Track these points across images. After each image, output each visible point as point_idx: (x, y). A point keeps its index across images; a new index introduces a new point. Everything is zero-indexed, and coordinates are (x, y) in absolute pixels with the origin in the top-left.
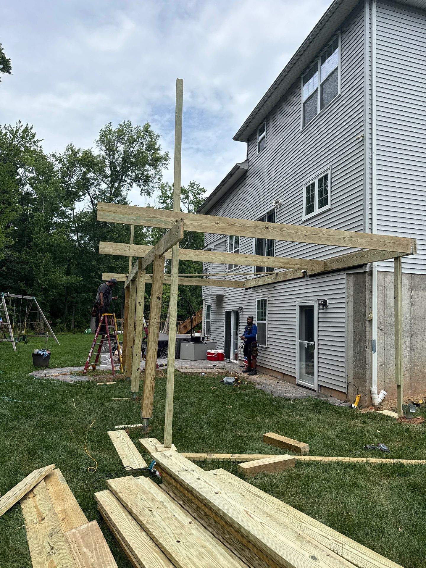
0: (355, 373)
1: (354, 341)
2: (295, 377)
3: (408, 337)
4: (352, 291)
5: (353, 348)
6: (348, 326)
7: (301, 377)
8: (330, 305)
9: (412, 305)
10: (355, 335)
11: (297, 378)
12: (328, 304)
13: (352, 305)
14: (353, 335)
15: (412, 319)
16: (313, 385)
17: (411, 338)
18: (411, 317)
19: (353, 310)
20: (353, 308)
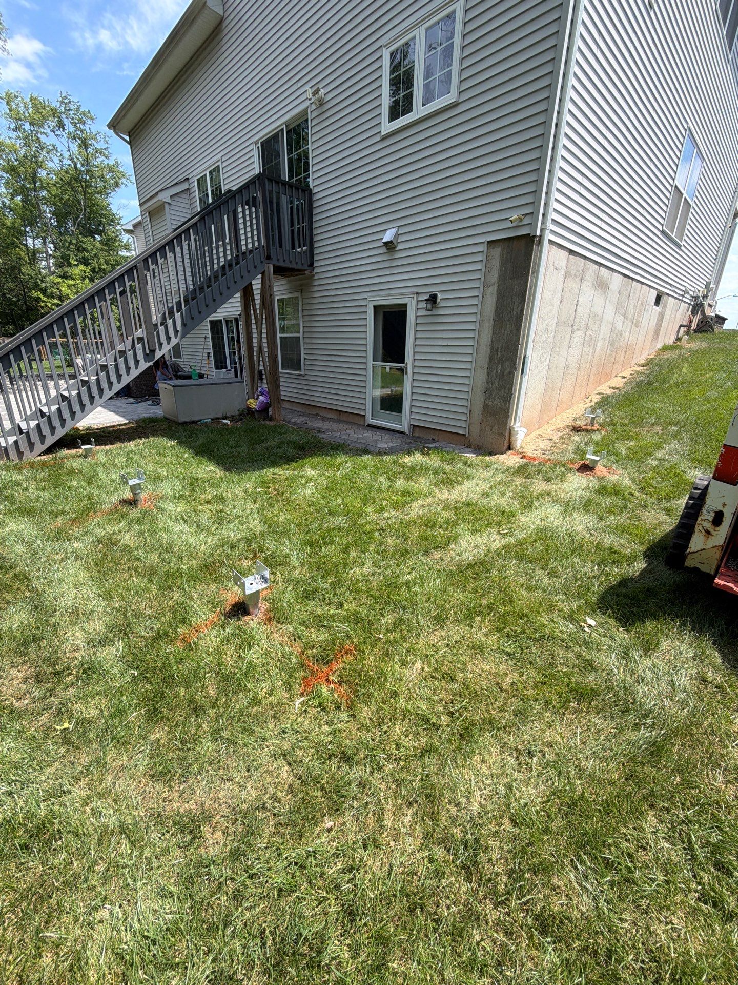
0: (486, 406)
1: (490, 360)
2: (364, 416)
4: (496, 276)
5: (486, 370)
6: (479, 336)
8: (442, 301)
9: (561, 302)
10: (493, 350)
11: (369, 416)
12: (438, 300)
13: (494, 300)
14: (489, 350)
15: (558, 324)
16: (400, 425)
18: (557, 320)
19: (493, 309)
20: (494, 305)
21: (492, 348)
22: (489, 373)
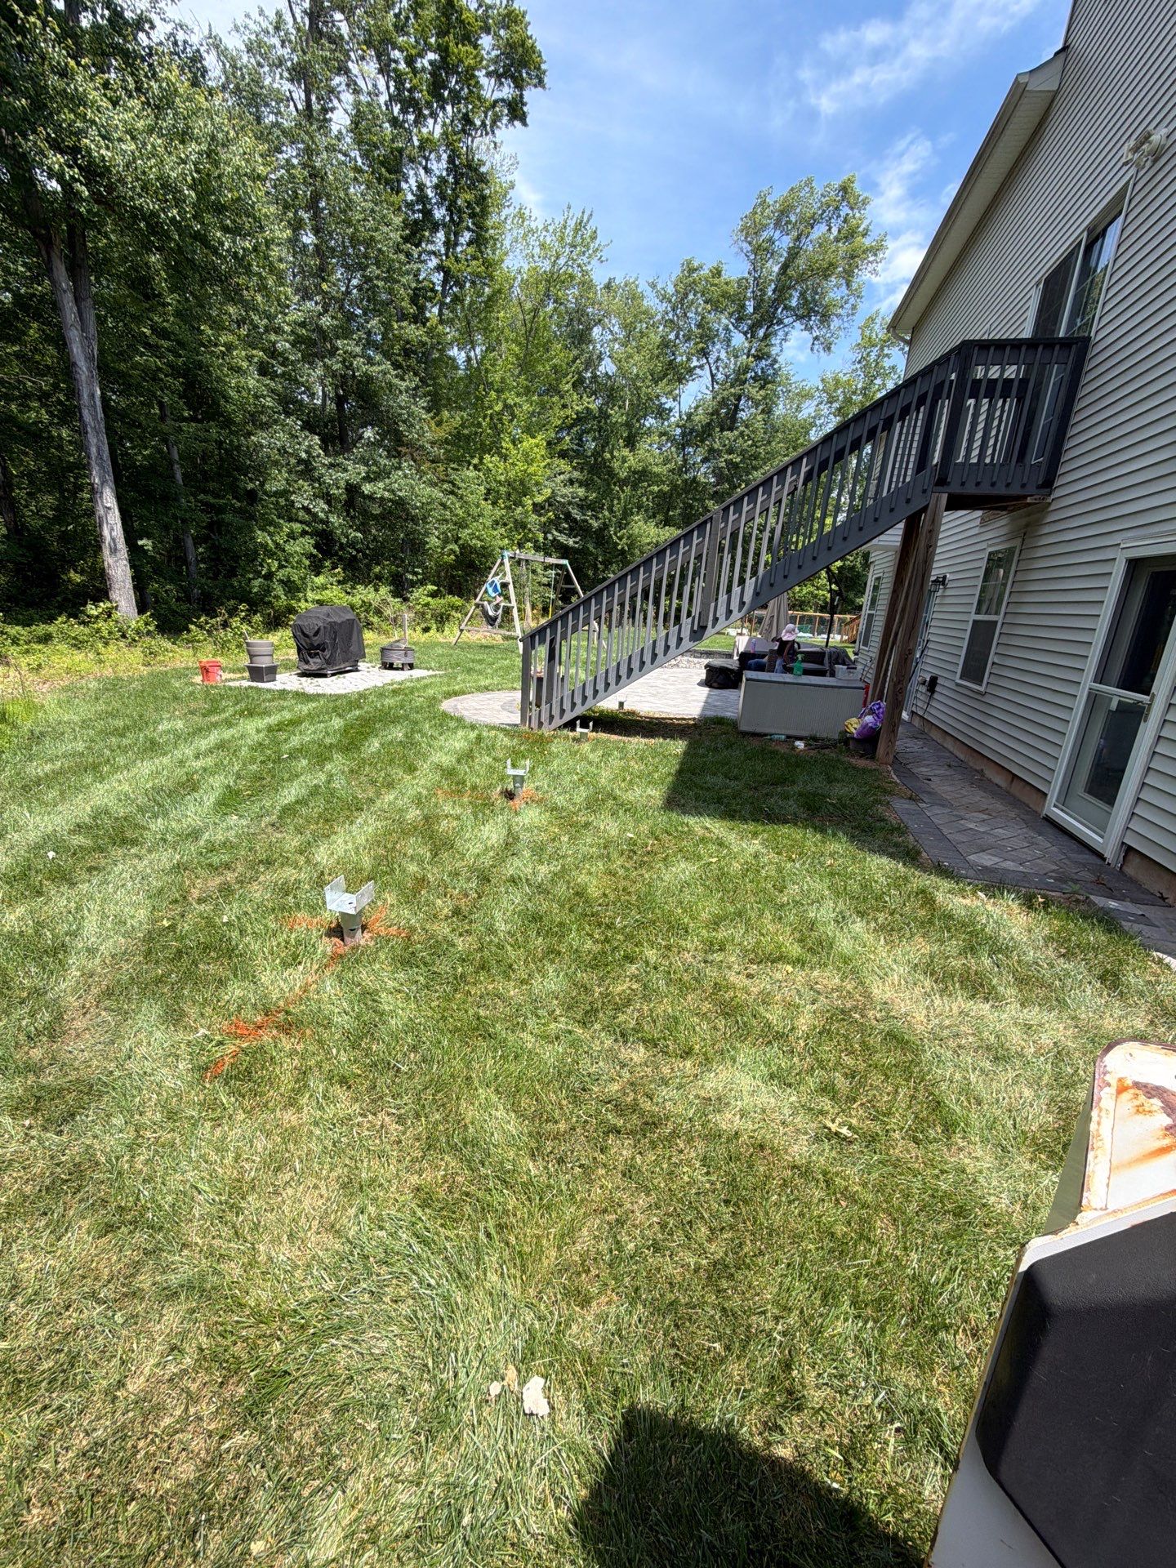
2: (1045, 795)
7: (1064, 801)
11: (1053, 797)
16: (1102, 837)
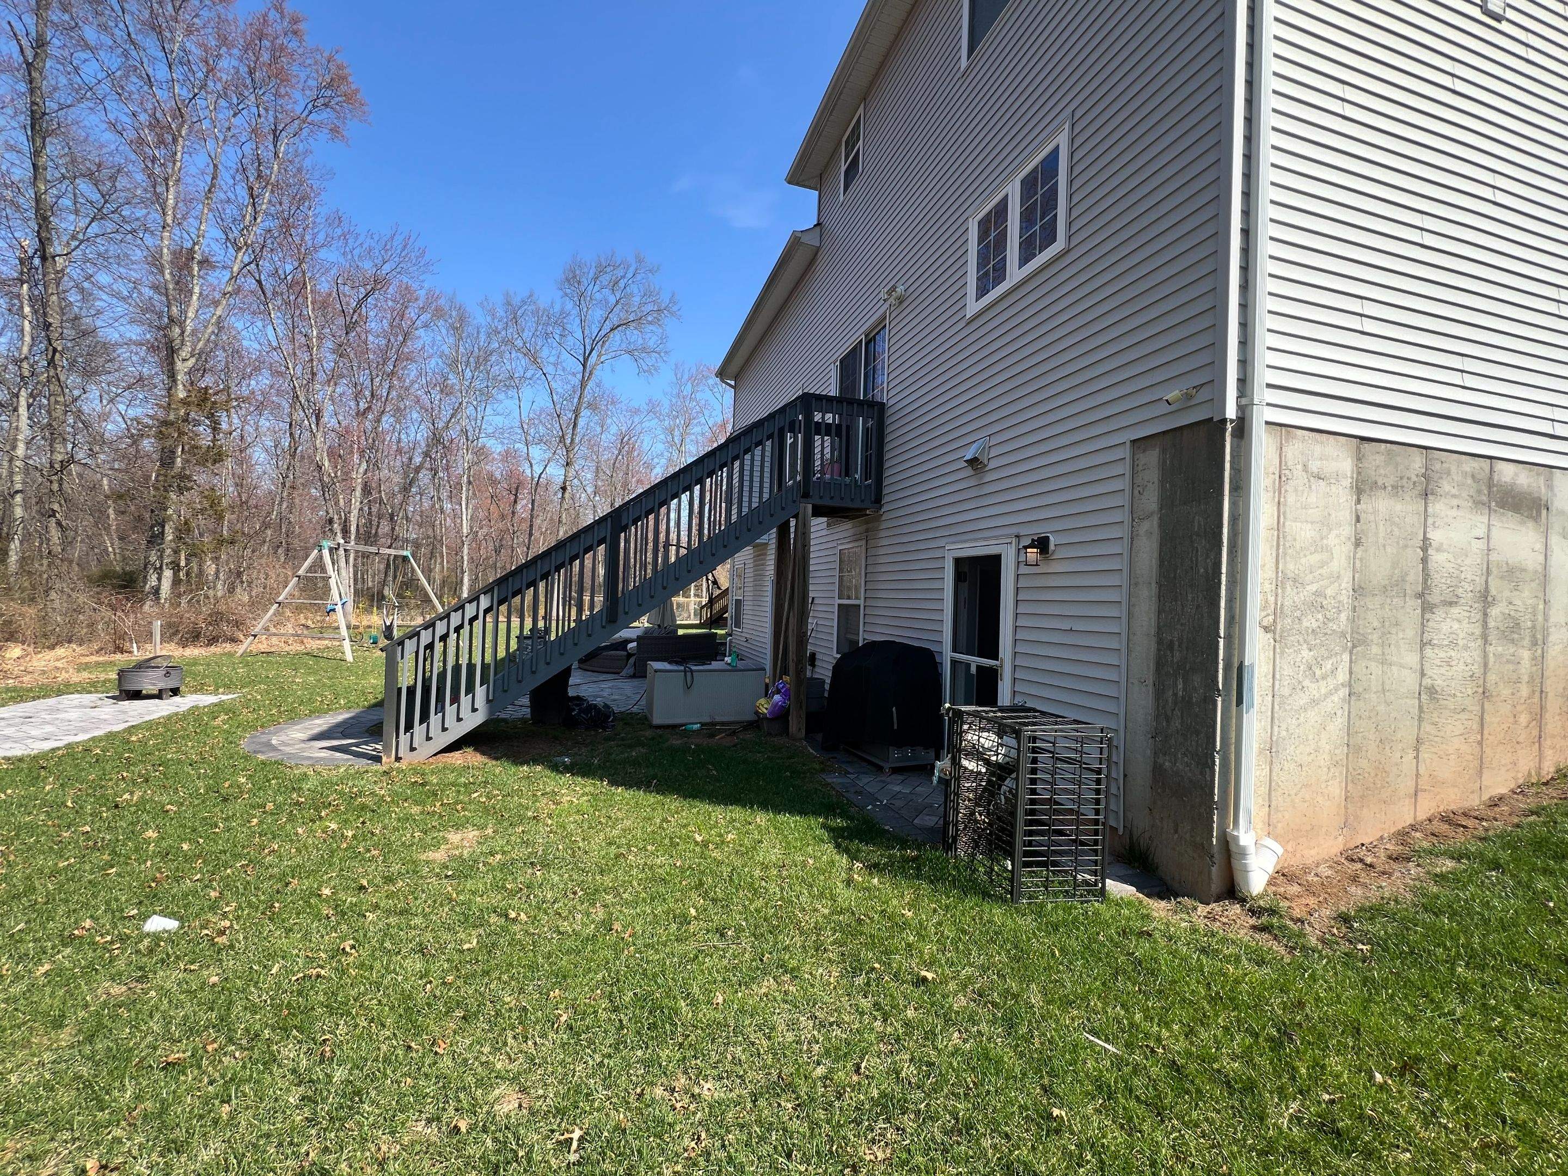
0: (1157, 770)
1: (1158, 666)
3: (1344, 651)
4: (1155, 499)
5: (1151, 689)
6: (1130, 616)
8: (1058, 549)
9: (1358, 543)
10: (1163, 646)
12: (1052, 547)
13: (1155, 546)
14: (1154, 646)
15: (1358, 591)
17: (1351, 653)
18: (1353, 584)
19: (1155, 563)
20: (1156, 555)
21: (1160, 642)
22: (1159, 693)
